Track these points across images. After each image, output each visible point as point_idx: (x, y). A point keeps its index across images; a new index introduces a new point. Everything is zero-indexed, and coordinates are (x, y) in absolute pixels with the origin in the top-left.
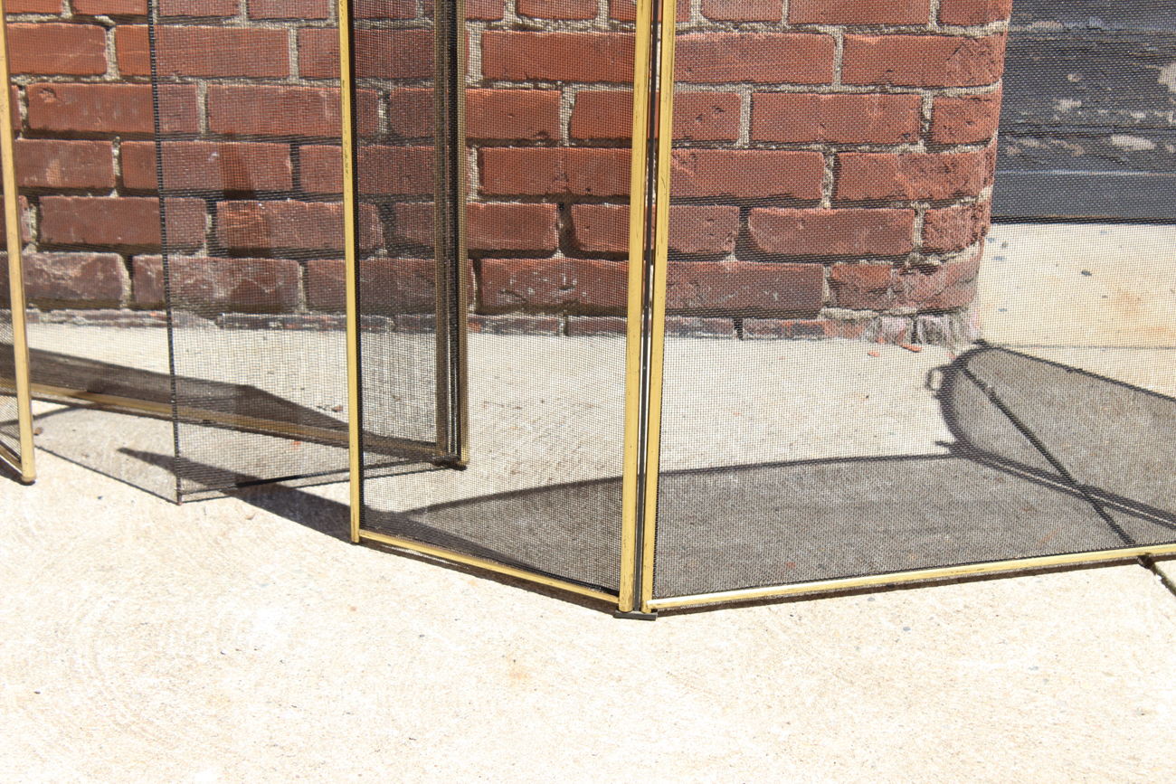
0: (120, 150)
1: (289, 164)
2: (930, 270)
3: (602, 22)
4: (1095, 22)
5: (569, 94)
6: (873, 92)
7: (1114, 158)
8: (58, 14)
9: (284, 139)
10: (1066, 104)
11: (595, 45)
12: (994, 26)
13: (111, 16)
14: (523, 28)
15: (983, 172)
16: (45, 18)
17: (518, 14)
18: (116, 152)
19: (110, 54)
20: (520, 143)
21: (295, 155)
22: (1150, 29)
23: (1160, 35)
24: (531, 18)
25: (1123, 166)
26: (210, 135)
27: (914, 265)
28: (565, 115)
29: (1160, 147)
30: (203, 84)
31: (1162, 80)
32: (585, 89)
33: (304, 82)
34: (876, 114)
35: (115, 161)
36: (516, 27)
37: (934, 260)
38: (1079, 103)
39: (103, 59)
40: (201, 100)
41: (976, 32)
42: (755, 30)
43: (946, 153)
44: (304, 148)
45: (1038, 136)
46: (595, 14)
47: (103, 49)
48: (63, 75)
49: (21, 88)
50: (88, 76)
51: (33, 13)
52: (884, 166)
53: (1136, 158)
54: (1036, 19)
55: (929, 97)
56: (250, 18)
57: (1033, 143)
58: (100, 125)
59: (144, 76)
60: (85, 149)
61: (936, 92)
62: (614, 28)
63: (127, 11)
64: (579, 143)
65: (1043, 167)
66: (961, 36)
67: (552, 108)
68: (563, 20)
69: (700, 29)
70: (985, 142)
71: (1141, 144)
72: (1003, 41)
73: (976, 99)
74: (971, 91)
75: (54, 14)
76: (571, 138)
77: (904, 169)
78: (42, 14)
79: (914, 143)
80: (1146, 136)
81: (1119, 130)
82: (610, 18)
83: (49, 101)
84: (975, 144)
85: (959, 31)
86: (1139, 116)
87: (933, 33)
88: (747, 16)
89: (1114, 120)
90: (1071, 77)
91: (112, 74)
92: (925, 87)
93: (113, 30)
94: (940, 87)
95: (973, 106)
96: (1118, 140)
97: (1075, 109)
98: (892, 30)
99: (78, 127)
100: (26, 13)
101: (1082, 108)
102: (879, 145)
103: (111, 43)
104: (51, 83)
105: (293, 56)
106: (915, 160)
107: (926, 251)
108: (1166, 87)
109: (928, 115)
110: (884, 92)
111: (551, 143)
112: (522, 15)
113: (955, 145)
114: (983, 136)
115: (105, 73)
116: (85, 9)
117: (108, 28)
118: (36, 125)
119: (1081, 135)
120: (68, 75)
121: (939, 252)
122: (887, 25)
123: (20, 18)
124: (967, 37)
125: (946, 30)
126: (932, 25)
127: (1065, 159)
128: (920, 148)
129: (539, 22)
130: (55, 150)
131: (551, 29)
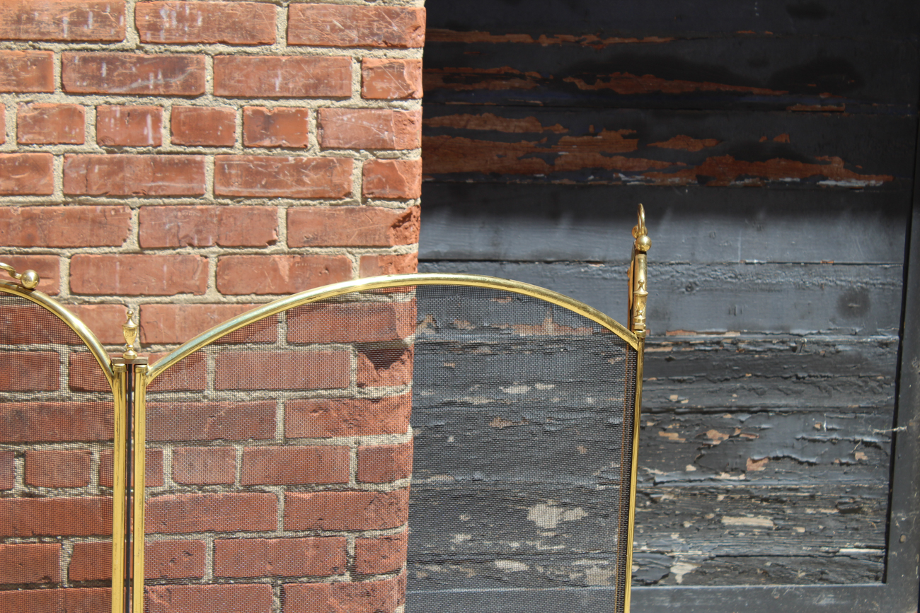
3: (94, 488)
4: (478, 475)
5: (68, 546)
6: (308, 536)
7: (498, 578)
10: (460, 538)
11: (88, 507)
12: (399, 482)
14: (30, 495)
15: (396, 595)
17: (26, 483)
20: (27, 586)
22: (520, 479)
23: (526, 484)
24: (36, 487)
25: (505, 583)
28: (64, 562)
29: (532, 568)
31: (530, 518)
32: (80, 541)
34: (311, 553)
36: (25, 494)
38: (469, 537)
41: (386, 488)
42: (215, 491)
43: (367, 581)
45: (440, 563)
46: (87, 483)
52: (319, 593)
53: (515, 578)
54: (433, 474)
55: (351, 539)
57: (435, 568)
61: (357, 534)
62: (102, 493)
64: (77, 584)
65: (445, 587)
66: (375, 490)
67: (54, 558)
68: (62, 488)
69: (172, 492)
70: (397, 571)
71: (517, 566)
72: (407, 494)
73: (389, 539)
74: (385, 533)
76: (69, 581)
77: (335, 595)
79: (342, 574)
80: (521, 561)
81: (501, 556)
82: (100, 485)
84: (389, 573)
85: (374, 487)
86: (515, 545)
87: (353, 490)
88: (209, 481)
89: (497, 549)
90: (462, 517)
92: (349, 531)
94: (360, 531)
95: (386, 544)
96: (501, 564)
97: (465, 541)
98: (321, 488)
101: (471, 541)
102: (314, 577)
106: (343, 587)
108: (533, 523)
109: (352, 552)
110: (317, 535)
111: (53, 584)
112: (30, 484)
113: (373, 575)
114: (395, 567)
119: (472, 561)
122: (318, 484)
124: (380, 492)
125: (364, 486)
126: (352, 483)
127: (460, 580)
128: (347, 578)
129: (42, 490)
131: (53, 495)
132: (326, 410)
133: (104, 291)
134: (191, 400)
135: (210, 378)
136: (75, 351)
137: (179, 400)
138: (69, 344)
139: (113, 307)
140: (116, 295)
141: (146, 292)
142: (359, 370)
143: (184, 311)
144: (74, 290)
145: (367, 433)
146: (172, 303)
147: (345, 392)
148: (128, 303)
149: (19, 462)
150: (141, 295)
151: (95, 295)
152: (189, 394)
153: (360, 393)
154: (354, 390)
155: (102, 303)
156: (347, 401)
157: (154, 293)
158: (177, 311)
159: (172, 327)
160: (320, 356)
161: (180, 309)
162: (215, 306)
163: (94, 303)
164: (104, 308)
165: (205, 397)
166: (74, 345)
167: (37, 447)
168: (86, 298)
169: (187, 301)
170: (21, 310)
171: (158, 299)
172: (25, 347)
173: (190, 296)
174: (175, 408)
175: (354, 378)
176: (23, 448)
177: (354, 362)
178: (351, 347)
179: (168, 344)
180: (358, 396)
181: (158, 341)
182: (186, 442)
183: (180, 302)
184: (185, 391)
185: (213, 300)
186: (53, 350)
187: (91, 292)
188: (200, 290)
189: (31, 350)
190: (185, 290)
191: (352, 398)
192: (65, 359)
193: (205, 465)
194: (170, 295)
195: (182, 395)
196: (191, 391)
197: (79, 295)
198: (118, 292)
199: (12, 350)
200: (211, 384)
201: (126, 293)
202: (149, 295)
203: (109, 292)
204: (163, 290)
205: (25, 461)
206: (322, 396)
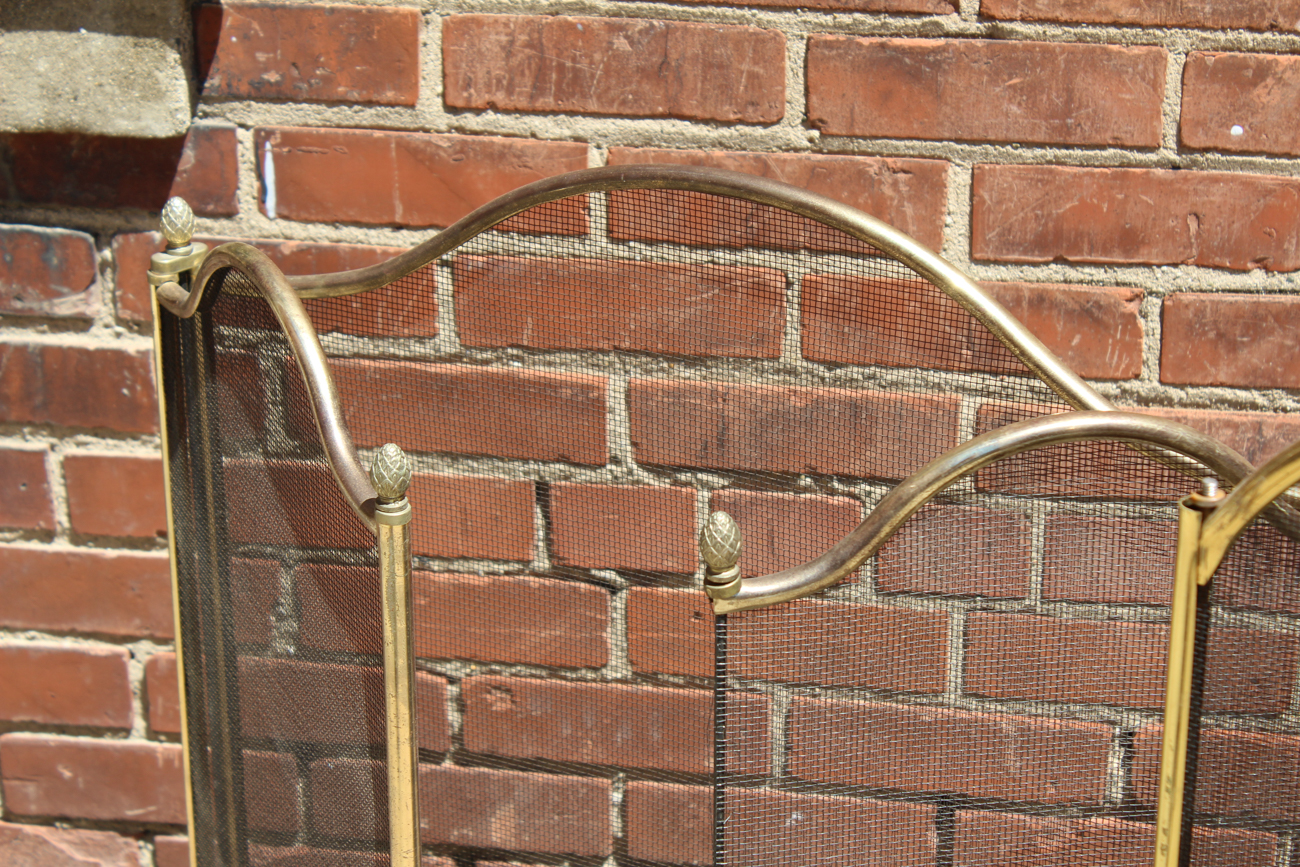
0: (626, 793)
1: (933, 839)
8: (527, 563)
9: (928, 797)
13: (621, 572)
16: (502, 568)
18: (617, 797)
19: (615, 636)
21: (945, 823)
26: (790, 781)
30: (783, 695)
33: (971, 703)
35: (614, 812)
39: (603, 642)
40: (777, 723)
44: (962, 814)
47: (602, 626)
48: (527, 665)
49: (452, 681)
50: (574, 669)
51: (481, 559)
56: (880, 590)
58: (588, 753)
59: (675, 675)
60: (562, 790)
63: (650, 565)
75: (518, 561)
78: (496, 561)
83: (499, 707)
91: (617, 667)
93: (624, 594)
99: (549, 754)
100: (465, 558)
103: (618, 616)
104: (505, 676)
105: (954, 658)
115: (605, 666)
116: (575, 557)
117: (614, 589)
118: (477, 745)
120: (537, 666)
123: (455, 566)
130: (508, 787)
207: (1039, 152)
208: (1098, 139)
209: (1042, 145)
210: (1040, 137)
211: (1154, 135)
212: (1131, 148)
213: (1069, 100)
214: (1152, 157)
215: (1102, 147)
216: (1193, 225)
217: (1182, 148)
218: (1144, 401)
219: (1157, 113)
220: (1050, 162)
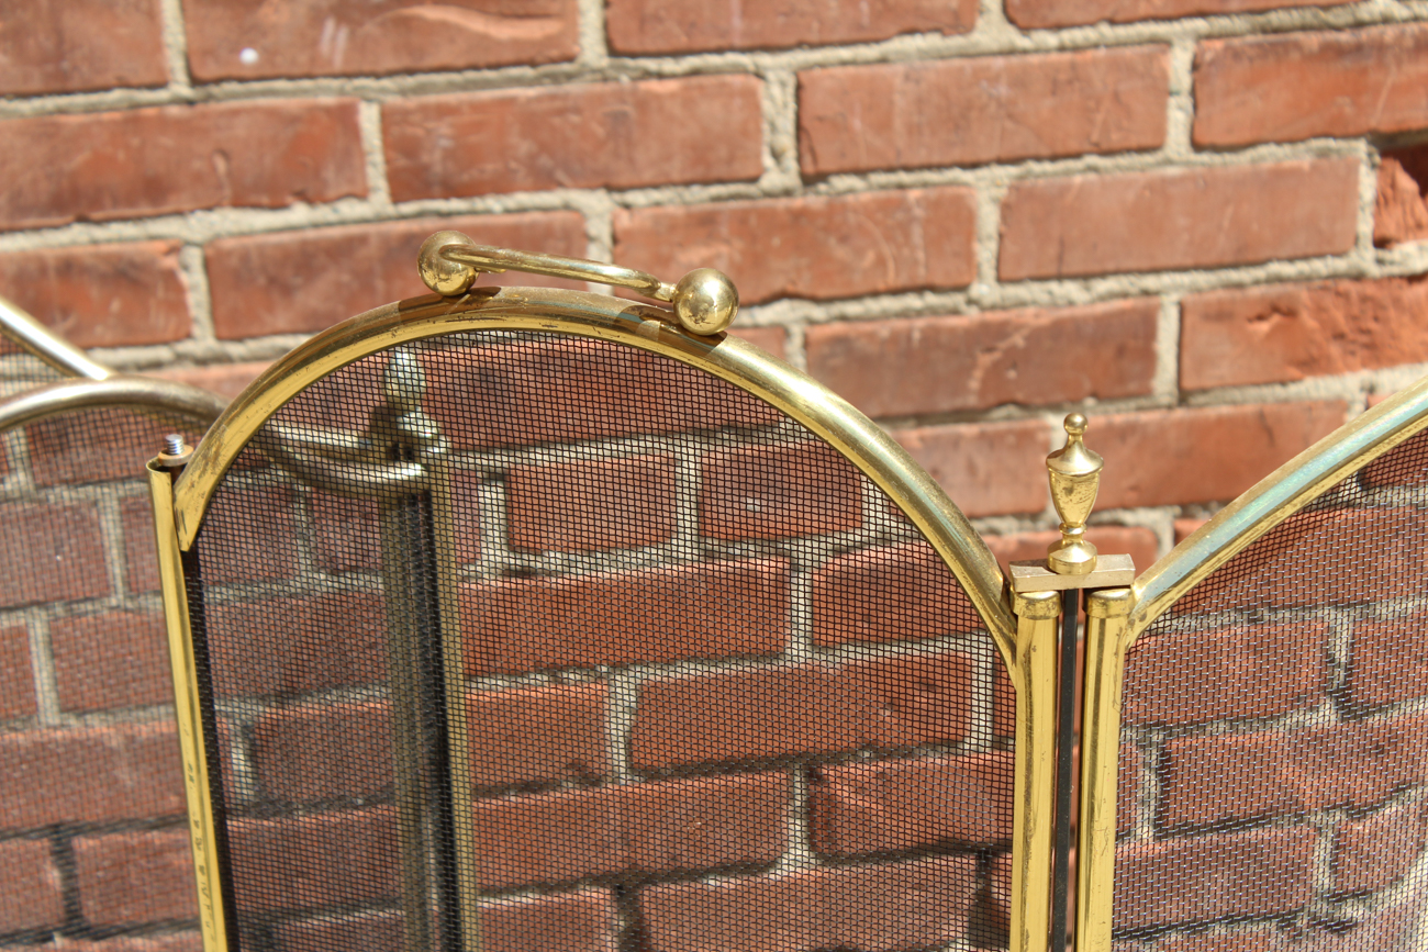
1: (53, 876)
2: (1342, 927)
3: (684, 546)
5: (625, 688)
9: (40, 833)
11: (673, 594)
14: (525, 573)
17: (512, 547)
20: (526, 787)
21: (63, 855)
27: (1315, 922)
28: (618, 725)
32: (654, 674)
33: (72, 721)
34: (1239, 665)
36: (509, 572)
37: (1352, 911)
42: (994, 532)
43: (1376, 719)
44: (83, 843)
46: (667, 534)
55: (1343, 626)
61: (1355, 612)
62: (710, 555)
64: (651, 774)
67: (589, 718)
69: (885, 540)
76: (631, 768)
79: (1316, 708)
82: (702, 534)
87: (1350, 505)
88: (981, 508)
92: (1334, 605)
106: (1319, 738)
107: (1338, 898)
109: (1342, 655)
111: (590, 779)
112: (523, 548)
113: (1391, 703)
121: (1362, 894)
125: (1375, 495)
126: (1346, 489)
128: (1326, 715)
129: (554, 559)
131: (582, 571)
132: (1290, 313)
133: (699, 42)
134: (934, 311)
135: (986, 253)
136: (627, 206)
137: (904, 314)
138: (610, 188)
139: (723, 85)
140: (732, 49)
141: (814, 37)
142: (1383, 202)
143: (918, 82)
144: (620, 45)
145: (1392, 362)
146: (883, 60)
147: (1340, 265)
148: (766, 68)
149: (492, 495)
150: (800, 45)
151: (677, 54)
152: (931, 299)
153: (1380, 262)
154: (1364, 257)
155: (695, 72)
156: (1345, 285)
157: (836, 37)
158: (898, 82)
159: (883, 126)
160: (1279, 174)
161: (907, 77)
162: (1000, 62)
163: (673, 76)
164: (701, 88)
165: (970, 302)
166: (621, 189)
167: (539, 456)
168: (651, 64)
169: (924, 55)
170: (477, 107)
171: (845, 53)
172: (494, 203)
173: (932, 41)
174: (895, 338)
175: (1366, 227)
176: (500, 460)
177: (1368, 184)
178: (1361, 147)
179: (874, 170)
180: (1374, 271)
181: (847, 163)
182: (921, 418)
183: (904, 56)
184: (919, 290)
185: (995, 46)
186: (567, 207)
187: (662, 45)
188: (960, 22)
189: (508, 211)
190: (920, 24)
191: (1359, 277)
192: (600, 228)
193: (972, 469)
194: (877, 41)
195: (913, 301)
196: (934, 289)
197: (634, 55)
198: (738, 42)
199: (459, 213)
200: (988, 270)
201: (758, 41)
202: (821, 45)
203: (715, 42)
204: (860, 27)
205: (508, 491)
206: (1280, 279)
207: (37, 103)
208: (99, 81)
209: (39, 95)
210: (36, 85)
211: (161, 70)
212: (139, 87)
213: (60, 42)
214: (161, 95)
215: (107, 89)
216: (221, 165)
217: (195, 81)
218: (202, 362)
219: (157, 47)
220: (51, 113)
